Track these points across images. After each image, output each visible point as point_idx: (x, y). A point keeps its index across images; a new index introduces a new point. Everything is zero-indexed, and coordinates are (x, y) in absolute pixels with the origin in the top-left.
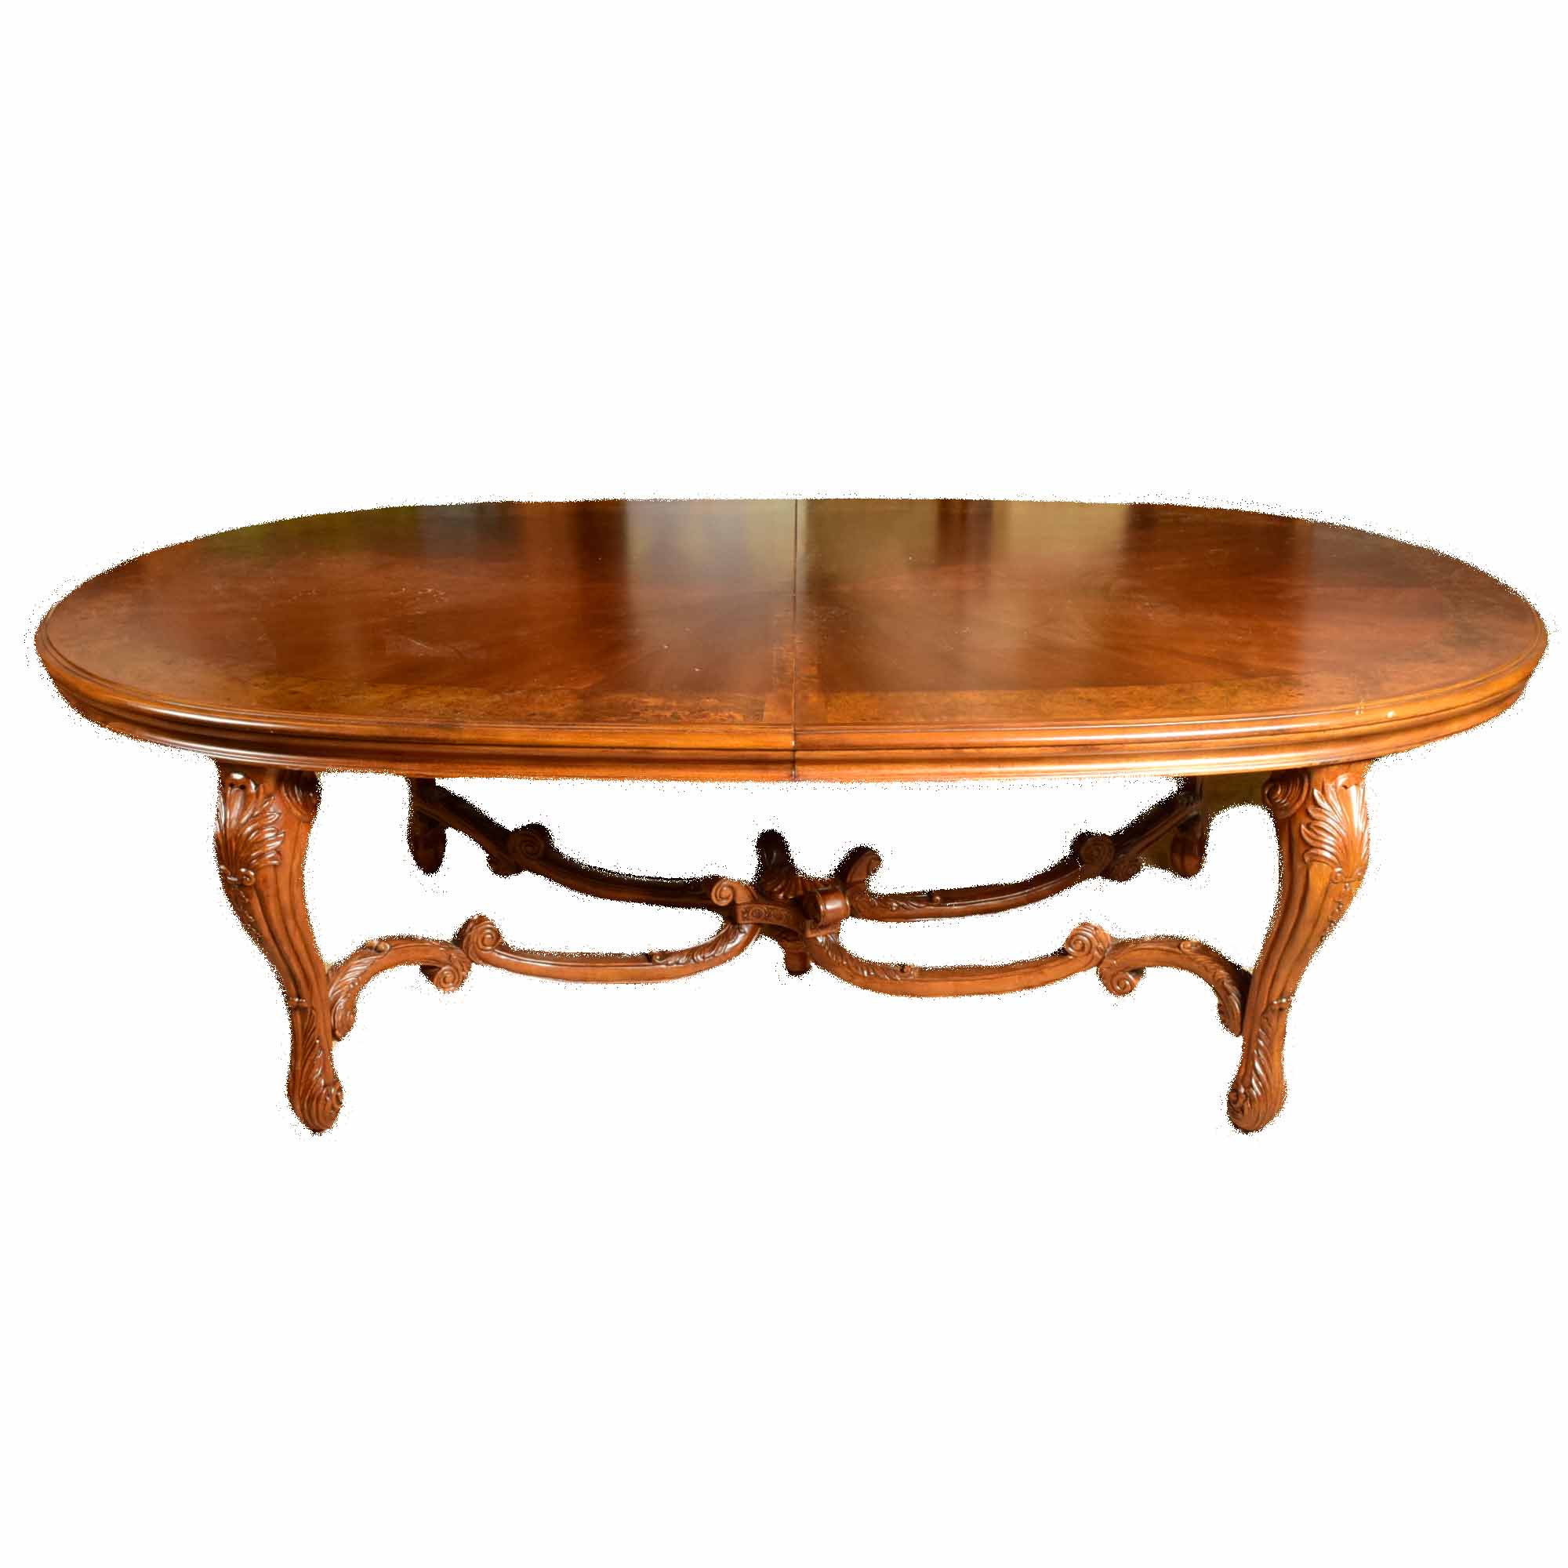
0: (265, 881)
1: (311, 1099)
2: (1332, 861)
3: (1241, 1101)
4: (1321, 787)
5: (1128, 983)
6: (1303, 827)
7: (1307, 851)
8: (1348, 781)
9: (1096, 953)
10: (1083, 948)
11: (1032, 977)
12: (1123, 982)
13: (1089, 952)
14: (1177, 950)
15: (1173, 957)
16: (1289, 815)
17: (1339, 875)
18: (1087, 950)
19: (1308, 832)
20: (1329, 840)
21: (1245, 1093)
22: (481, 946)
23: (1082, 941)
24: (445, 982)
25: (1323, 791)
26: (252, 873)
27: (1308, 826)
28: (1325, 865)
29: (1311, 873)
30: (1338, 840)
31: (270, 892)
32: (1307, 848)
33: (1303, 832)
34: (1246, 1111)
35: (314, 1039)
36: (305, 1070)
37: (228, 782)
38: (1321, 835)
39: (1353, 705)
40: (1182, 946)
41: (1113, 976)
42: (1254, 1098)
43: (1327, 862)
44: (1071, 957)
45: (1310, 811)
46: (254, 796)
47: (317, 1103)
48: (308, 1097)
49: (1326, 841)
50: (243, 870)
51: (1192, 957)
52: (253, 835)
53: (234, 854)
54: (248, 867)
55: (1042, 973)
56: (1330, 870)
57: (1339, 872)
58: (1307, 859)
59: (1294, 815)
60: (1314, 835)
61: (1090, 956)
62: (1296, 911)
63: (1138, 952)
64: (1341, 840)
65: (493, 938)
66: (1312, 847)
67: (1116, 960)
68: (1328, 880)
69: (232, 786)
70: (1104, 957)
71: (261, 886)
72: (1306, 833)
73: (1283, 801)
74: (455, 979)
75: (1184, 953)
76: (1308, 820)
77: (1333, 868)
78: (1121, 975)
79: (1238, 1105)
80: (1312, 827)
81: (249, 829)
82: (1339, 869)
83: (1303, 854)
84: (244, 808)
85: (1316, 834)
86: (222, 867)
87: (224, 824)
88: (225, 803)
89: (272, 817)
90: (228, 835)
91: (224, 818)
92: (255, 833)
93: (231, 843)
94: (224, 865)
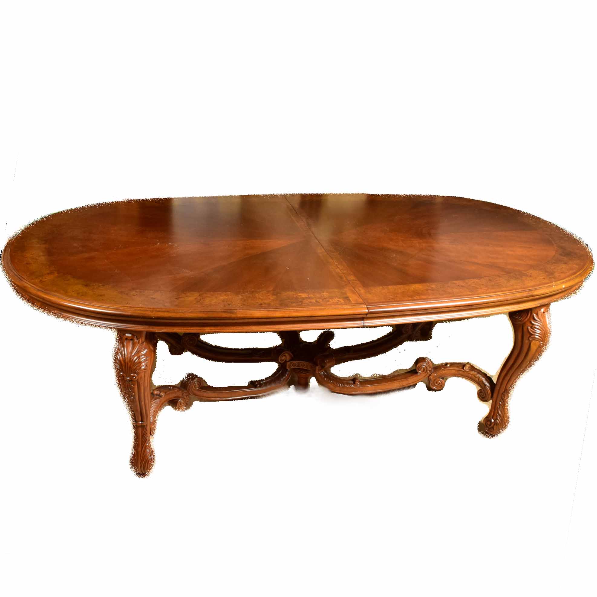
0: (141, 378)
1: (145, 462)
2: (540, 340)
3: (492, 425)
4: (536, 313)
5: (440, 382)
6: (529, 327)
7: (530, 336)
8: (544, 310)
9: (429, 372)
10: (424, 371)
11: (404, 382)
12: (438, 382)
13: (426, 372)
14: (463, 370)
15: (460, 372)
16: (522, 323)
17: (542, 344)
18: (425, 371)
19: (531, 329)
20: (538, 331)
21: (494, 422)
22: (194, 388)
23: (423, 367)
24: (181, 405)
25: (537, 315)
26: (136, 375)
27: (531, 327)
28: (537, 341)
29: (532, 344)
30: (542, 332)
31: (142, 382)
32: (530, 335)
33: (529, 330)
34: (495, 428)
35: (146, 437)
36: (143, 450)
37: (124, 338)
38: (536, 331)
39: (551, 284)
40: (464, 368)
41: (435, 380)
42: (498, 423)
43: (538, 340)
44: (419, 374)
45: (532, 322)
46: (137, 343)
47: (148, 464)
48: (144, 462)
49: (536, 332)
50: (132, 374)
51: (469, 372)
52: (137, 360)
53: (128, 368)
54: (135, 373)
55: (407, 380)
56: (539, 343)
57: (542, 343)
58: (531, 339)
59: (525, 323)
60: (533, 331)
61: (427, 373)
62: (523, 358)
63: (445, 371)
64: (543, 332)
65: (198, 384)
66: (533, 335)
67: (436, 374)
68: (538, 346)
69: (126, 339)
70: (431, 373)
71: (139, 381)
72: (530, 330)
73: (519, 318)
74: (184, 403)
75: (466, 371)
76: (531, 325)
77: (540, 342)
78: (438, 379)
79: (491, 426)
80: (533, 328)
81: (136, 358)
82: (541, 343)
83: (529, 338)
84: (133, 348)
85: (535, 330)
86: (121, 373)
87: (124, 356)
88: (123, 346)
89: (144, 351)
90: (126, 360)
91: (123, 353)
92: (138, 359)
93: (128, 363)
94: (123, 372)
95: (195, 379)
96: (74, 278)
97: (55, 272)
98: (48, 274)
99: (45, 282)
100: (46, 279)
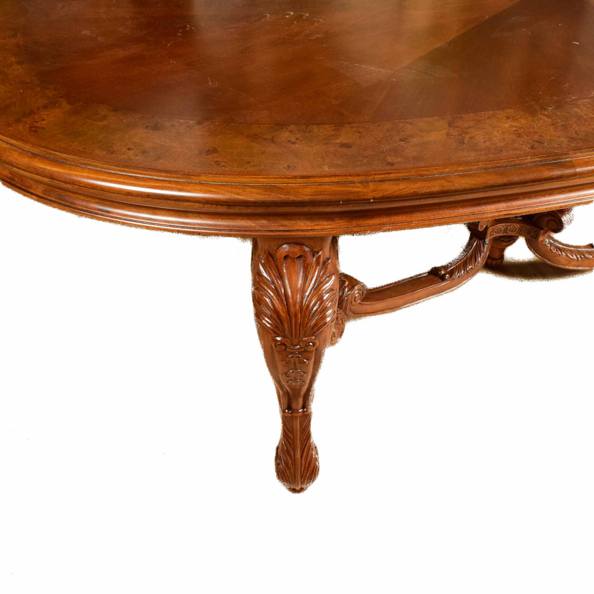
26: (314, 338)
37: (281, 255)
50: (304, 337)
52: (317, 305)
53: (298, 326)
54: (313, 335)
69: (287, 258)
81: (314, 299)
84: (306, 278)
86: (279, 339)
87: (284, 298)
88: (281, 277)
89: (331, 281)
90: (292, 309)
91: (283, 291)
92: (319, 302)
93: (296, 316)
94: (284, 337)
95: (355, 287)
96: (115, 110)
97: (61, 99)
98: (45, 107)
99: (43, 128)
100: (44, 122)
